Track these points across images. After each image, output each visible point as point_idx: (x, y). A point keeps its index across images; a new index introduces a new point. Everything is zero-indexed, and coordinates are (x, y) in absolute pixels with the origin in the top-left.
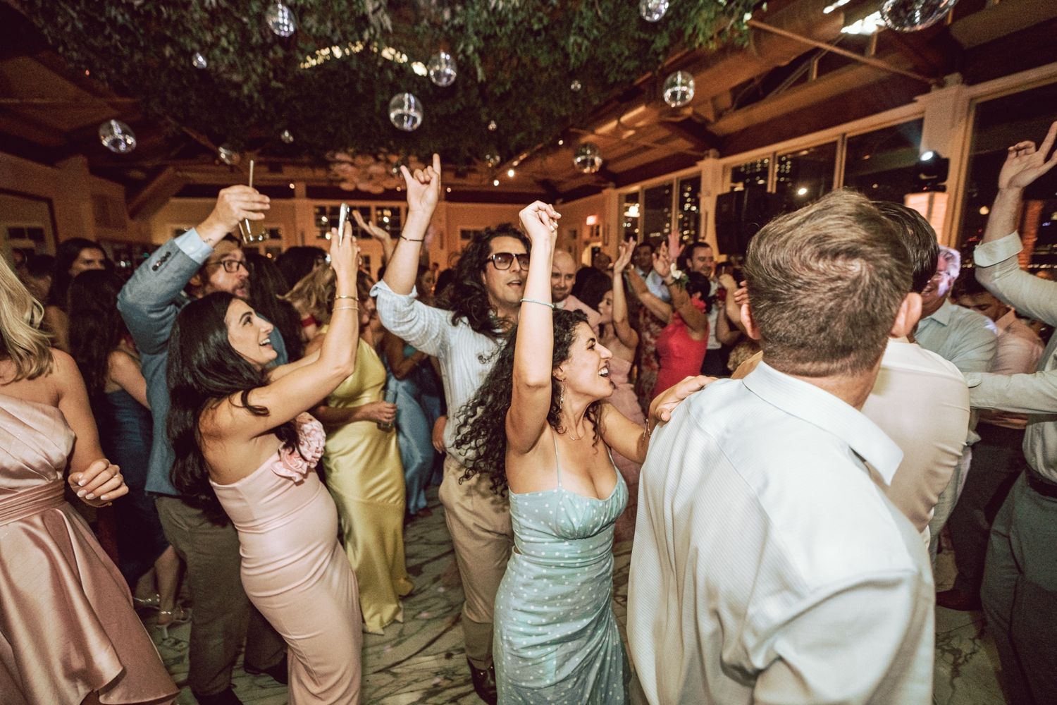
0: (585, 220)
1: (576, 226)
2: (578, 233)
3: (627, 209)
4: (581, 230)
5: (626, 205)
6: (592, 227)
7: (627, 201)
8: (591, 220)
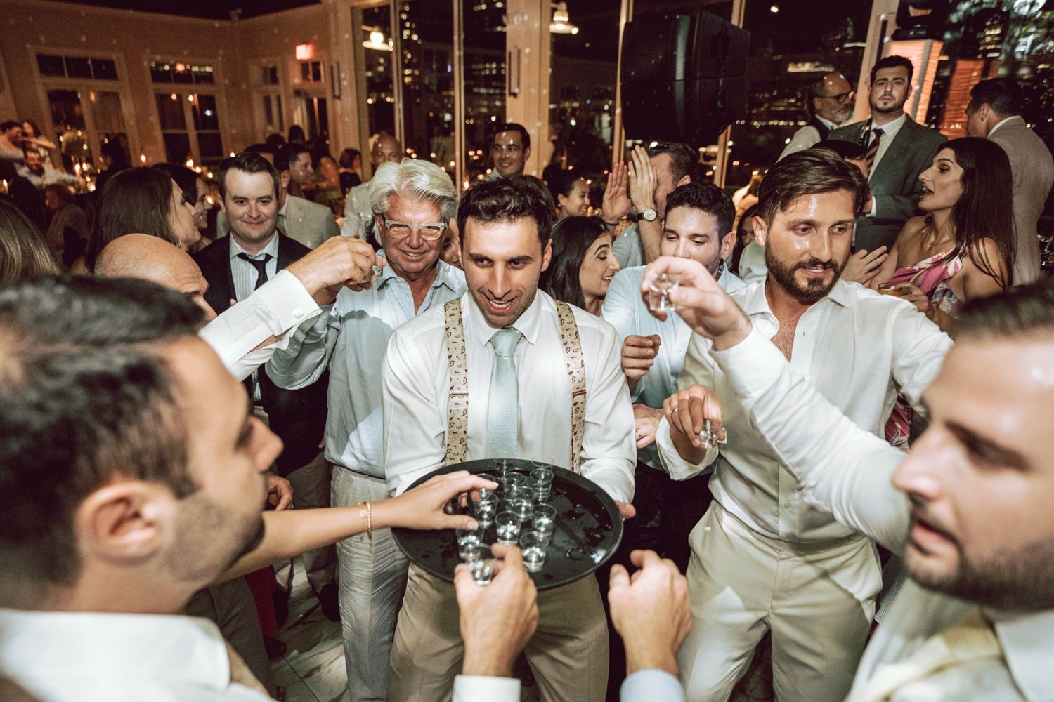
0: (294, 52)
1: (277, 61)
2: (279, 74)
3: (366, 36)
4: (285, 67)
5: (365, 28)
6: (304, 65)
7: (366, 23)
8: (303, 52)
